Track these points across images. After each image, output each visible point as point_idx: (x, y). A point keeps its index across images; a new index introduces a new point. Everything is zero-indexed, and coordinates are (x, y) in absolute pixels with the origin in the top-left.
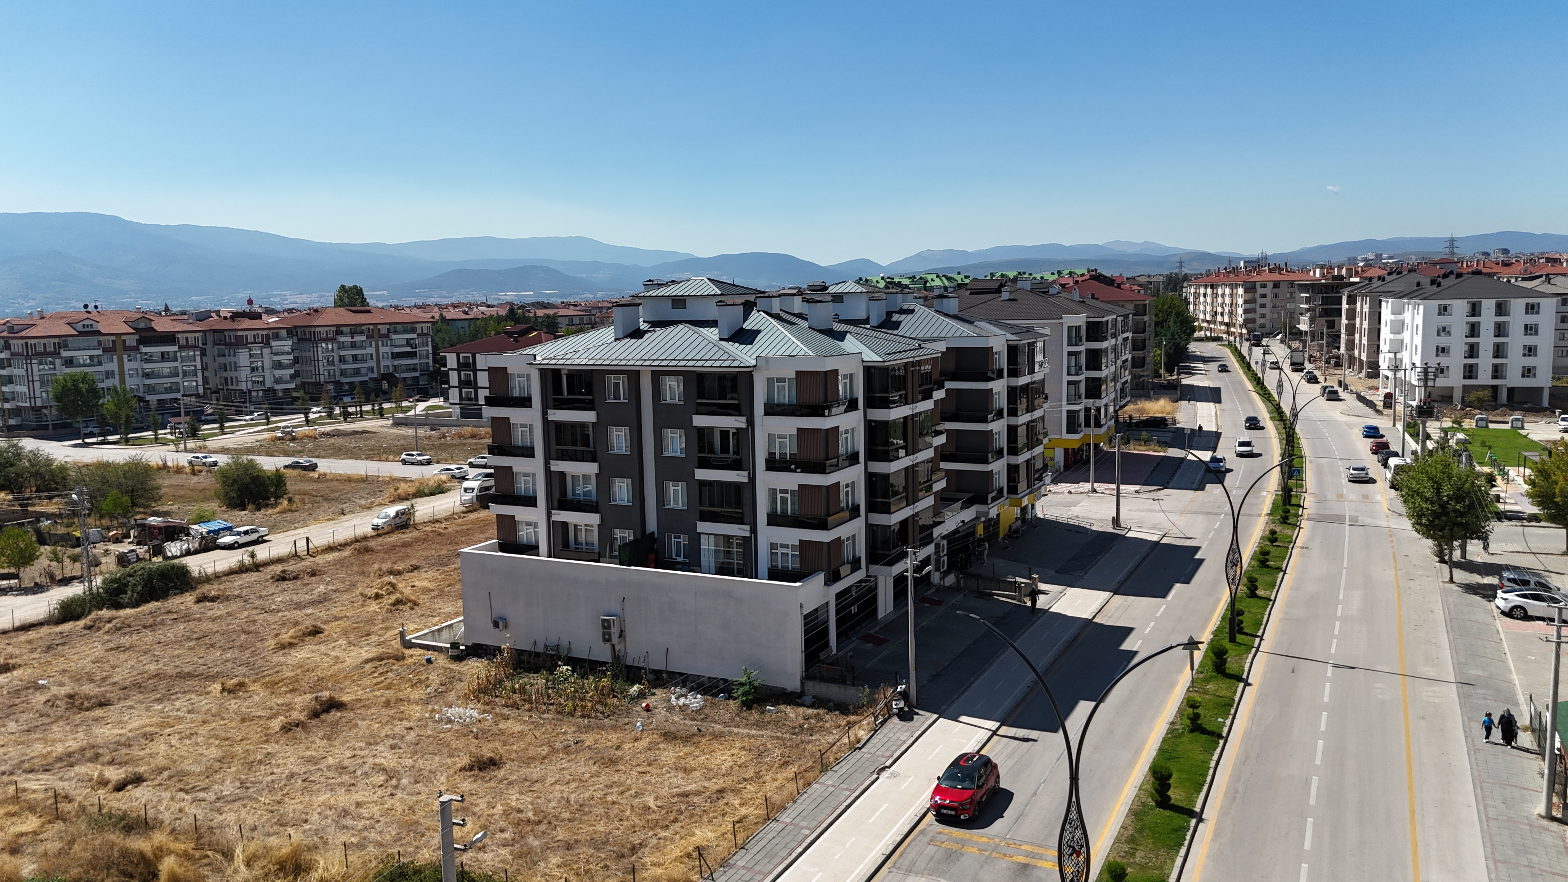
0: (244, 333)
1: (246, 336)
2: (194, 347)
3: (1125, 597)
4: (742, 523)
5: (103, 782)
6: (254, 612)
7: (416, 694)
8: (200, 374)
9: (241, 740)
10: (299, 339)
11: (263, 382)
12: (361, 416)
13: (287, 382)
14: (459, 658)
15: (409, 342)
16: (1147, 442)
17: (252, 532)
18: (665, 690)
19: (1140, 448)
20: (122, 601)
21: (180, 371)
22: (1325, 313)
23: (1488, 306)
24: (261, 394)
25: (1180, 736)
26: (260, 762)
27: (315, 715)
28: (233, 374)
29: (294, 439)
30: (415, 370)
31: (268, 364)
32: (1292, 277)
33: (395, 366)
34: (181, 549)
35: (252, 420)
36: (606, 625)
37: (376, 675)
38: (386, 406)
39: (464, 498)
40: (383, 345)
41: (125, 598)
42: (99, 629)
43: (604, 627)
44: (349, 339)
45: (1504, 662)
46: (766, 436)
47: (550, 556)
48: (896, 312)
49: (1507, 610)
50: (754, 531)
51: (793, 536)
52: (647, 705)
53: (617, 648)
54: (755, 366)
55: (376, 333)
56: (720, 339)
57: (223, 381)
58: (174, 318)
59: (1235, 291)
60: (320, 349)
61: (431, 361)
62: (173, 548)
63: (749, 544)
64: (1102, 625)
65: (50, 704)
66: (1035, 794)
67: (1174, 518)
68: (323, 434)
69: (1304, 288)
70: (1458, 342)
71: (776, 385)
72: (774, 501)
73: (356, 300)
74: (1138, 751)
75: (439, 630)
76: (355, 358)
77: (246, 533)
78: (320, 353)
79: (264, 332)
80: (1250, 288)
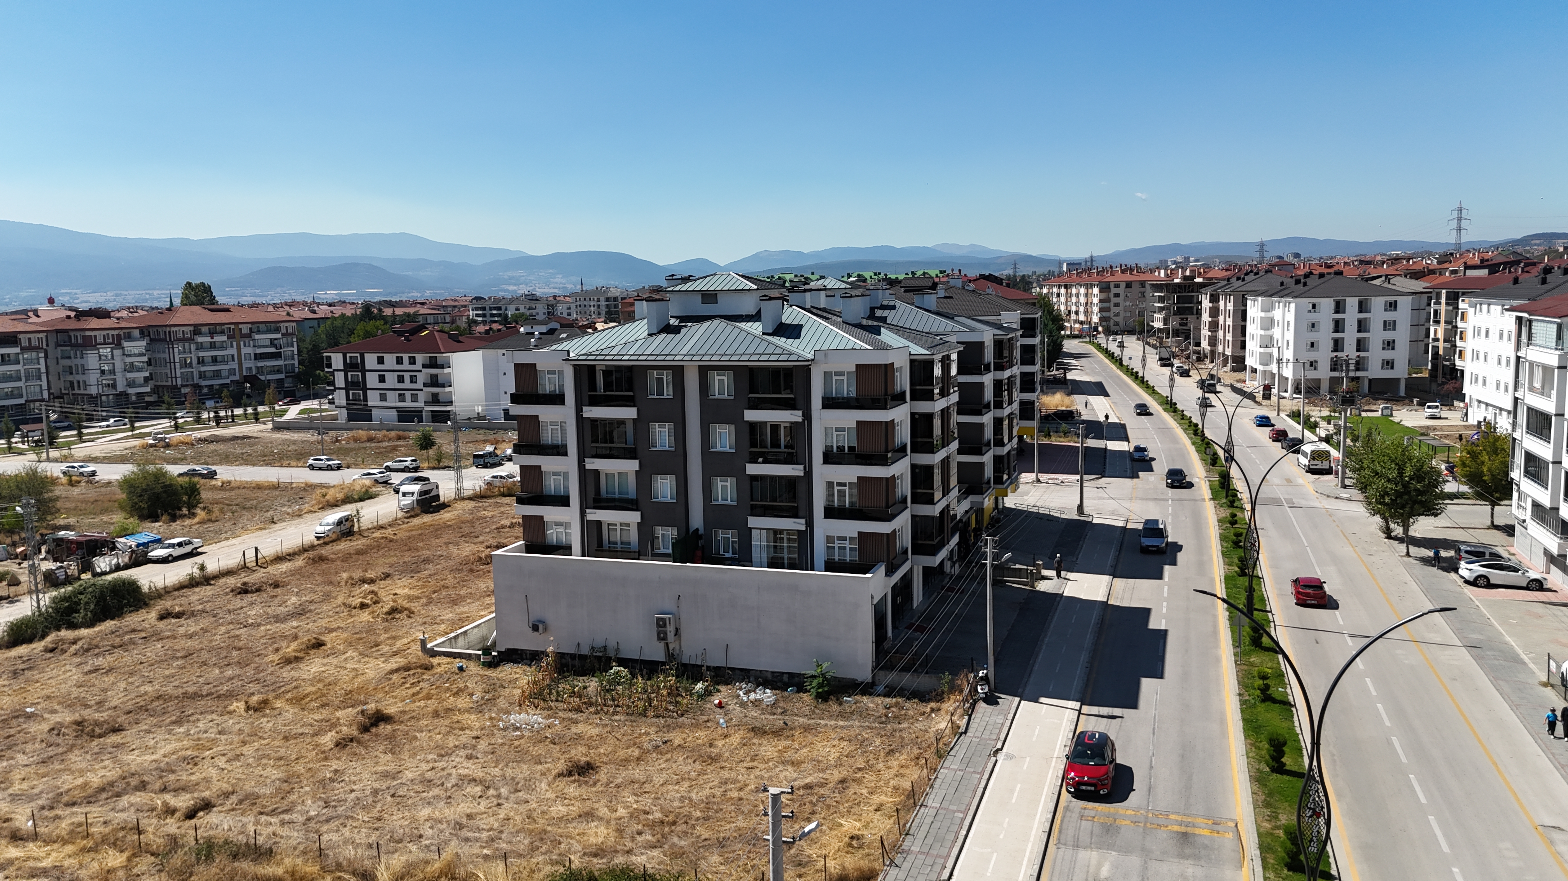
0: (92, 333)
1: (95, 336)
2: (37, 349)
3: (1125, 580)
4: (796, 516)
5: (170, 811)
6: (231, 627)
7: (463, 702)
8: (44, 377)
9: (297, 759)
10: (151, 340)
11: (114, 386)
12: (233, 421)
13: (141, 386)
14: (493, 664)
15: (272, 342)
16: (1066, 434)
17: (186, 544)
18: (730, 686)
19: (1061, 439)
20: (75, 621)
21: (23, 374)
22: (1180, 312)
23: (1352, 303)
24: (111, 397)
25: (1254, 706)
26: (332, 780)
27: (365, 729)
28: (80, 378)
29: (168, 446)
30: (279, 371)
31: (119, 366)
32: (1142, 277)
33: (258, 368)
34: (110, 565)
35: (108, 426)
36: (661, 624)
37: (408, 685)
38: (260, 409)
39: (403, 503)
40: (245, 346)
41: (78, 617)
42: (64, 651)
43: (658, 625)
44: (208, 339)
45: (1492, 625)
46: (823, 429)
47: (583, 555)
48: (878, 308)
49: (1472, 580)
50: (810, 524)
51: (852, 528)
52: (720, 702)
53: (671, 647)
54: (813, 360)
55: (237, 333)
56: (764, 334)
57: (68, 385)
58: (13, 317)
59: (1090, 291)
60: (176, 350)
61: (296, 363)
62: (102, 563)
63: (805, 538)
64: (1118, 607)
65: (55, 732)
66: (1151, 767)
67: (1127, 504)
68: (200, 439)
69: (1157, 287)
70: (1325, 336)
71: (834, 378)
72: (830, 495)
73: (204, 298)
74: (1223, 721)
75: (456, 637)
76: (215, 360)
77: (180, 545)
78: (176, 355)
79: (115, 332)
80: (1105, 288)
